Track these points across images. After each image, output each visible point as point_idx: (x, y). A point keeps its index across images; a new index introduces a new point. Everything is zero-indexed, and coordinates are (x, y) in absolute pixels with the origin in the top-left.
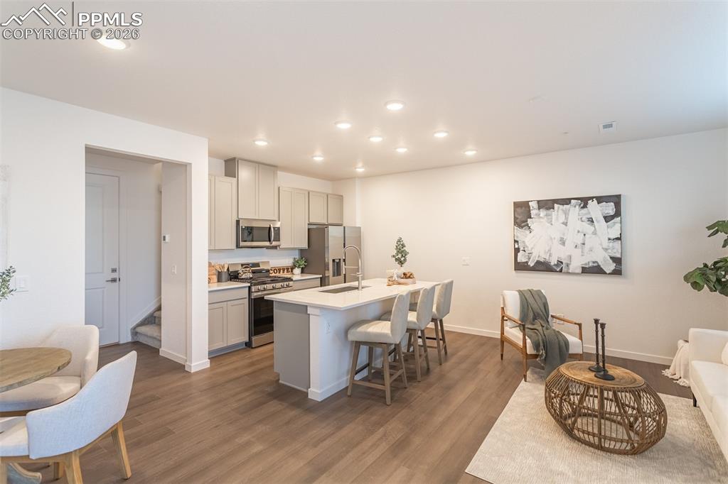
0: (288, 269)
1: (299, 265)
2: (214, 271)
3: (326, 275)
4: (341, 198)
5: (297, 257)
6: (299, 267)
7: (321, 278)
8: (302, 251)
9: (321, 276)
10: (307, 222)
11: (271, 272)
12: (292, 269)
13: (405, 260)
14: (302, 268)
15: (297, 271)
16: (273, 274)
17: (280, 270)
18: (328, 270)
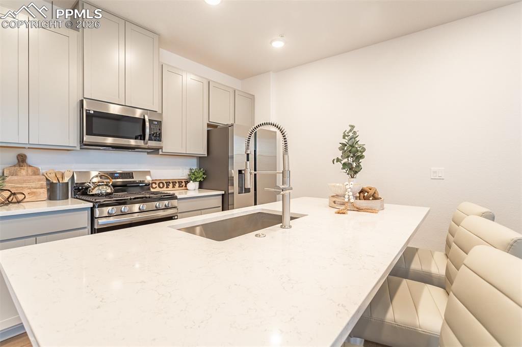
0: (180, 183)
1: (196, 178)
2: (45, 183)
3: (230, 192)
4: (252, 98)
5: (195, 167)
6: (195, 180)
7: (223, 195)
8: (200, 159)
9: (223, 192)
10: (206, 122)
11: (154, 186)
12: (187, 182)
13: (358, 166)
14: (200, 182)
15: (193, 185)
16: (158, 189)
17: (168, 184)
18: (233, 185)
